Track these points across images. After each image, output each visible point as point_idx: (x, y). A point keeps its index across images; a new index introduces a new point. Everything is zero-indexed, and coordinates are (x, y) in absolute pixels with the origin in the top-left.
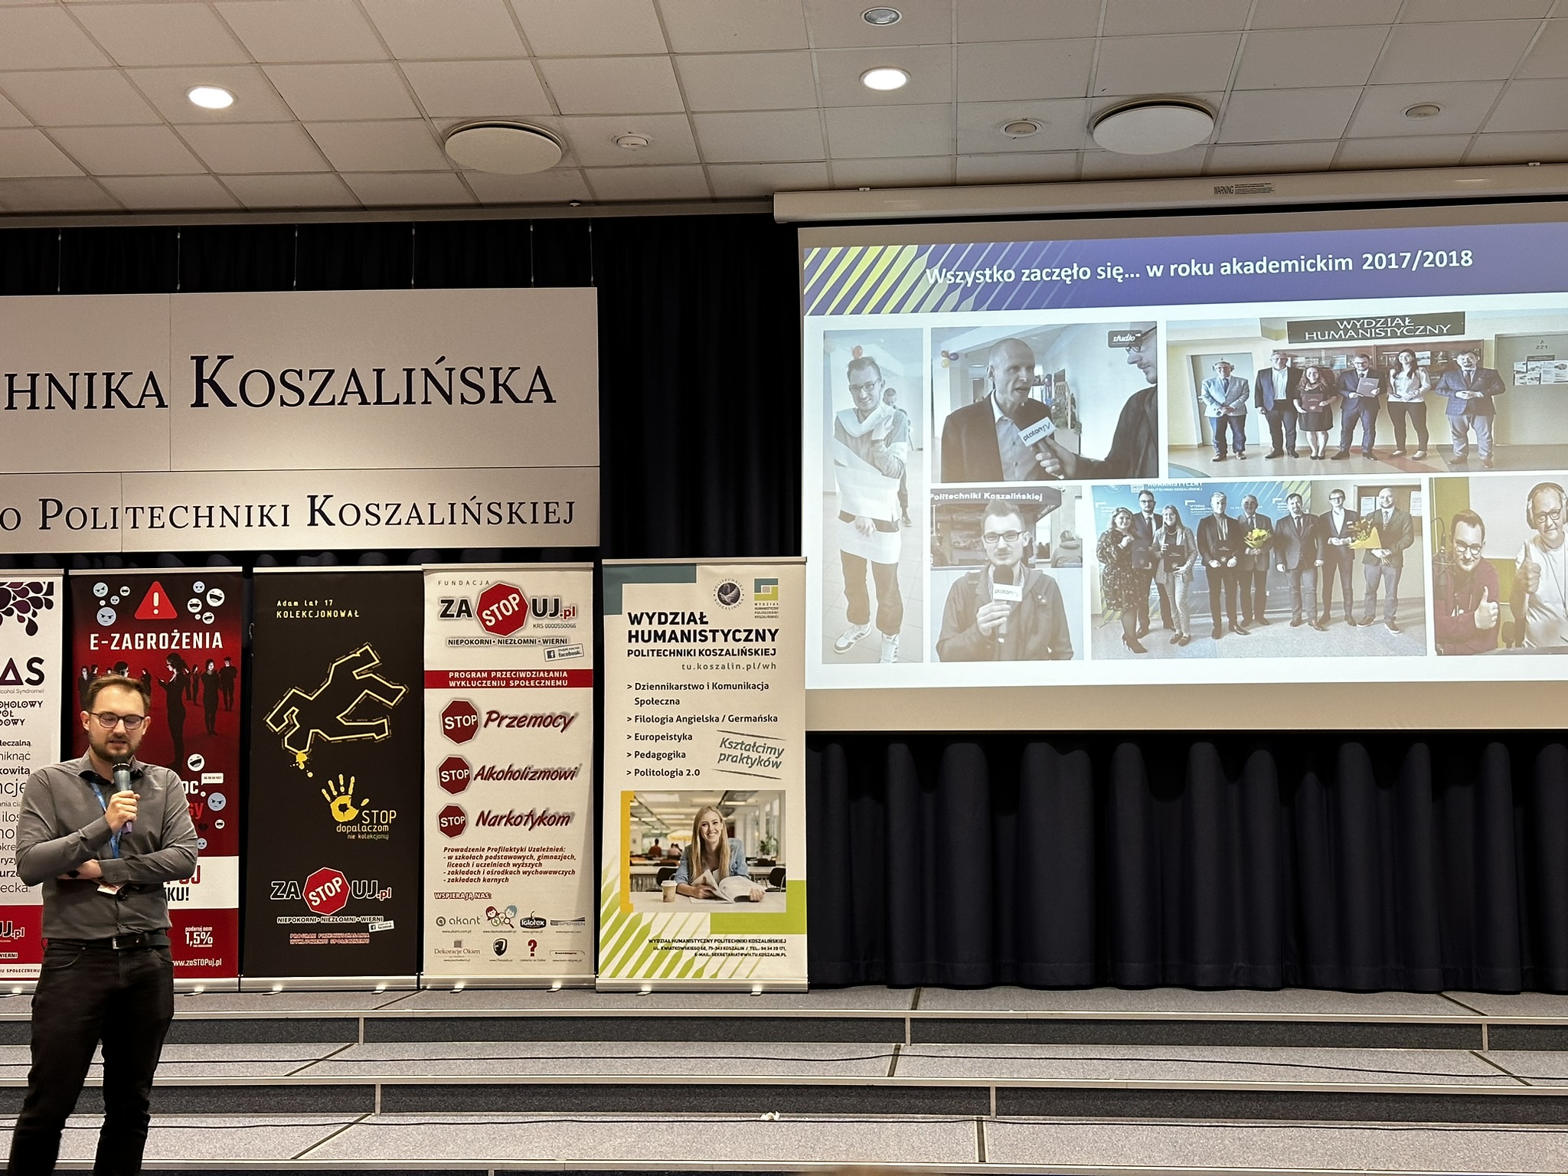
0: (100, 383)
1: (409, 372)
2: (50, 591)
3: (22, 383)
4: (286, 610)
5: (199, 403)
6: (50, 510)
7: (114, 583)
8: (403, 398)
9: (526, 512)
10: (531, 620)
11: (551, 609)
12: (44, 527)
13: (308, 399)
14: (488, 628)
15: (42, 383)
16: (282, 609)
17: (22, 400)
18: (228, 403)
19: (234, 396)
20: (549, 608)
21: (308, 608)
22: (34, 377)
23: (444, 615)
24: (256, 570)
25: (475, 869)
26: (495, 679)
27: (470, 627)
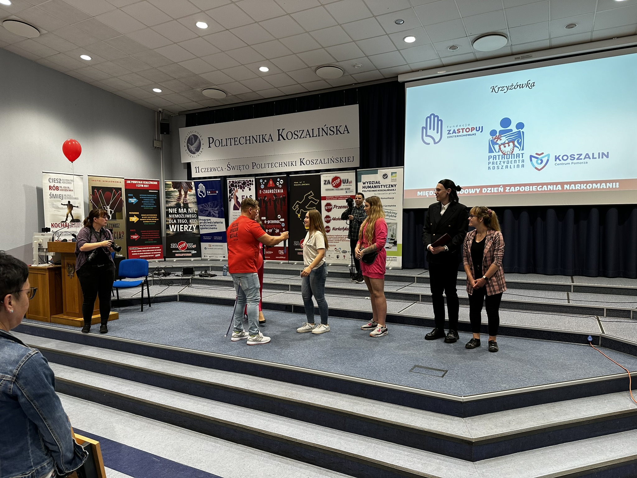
0: (261, 136)
1: (319, 129)
2: (253, 182)
3: (248, 138)
4: (296, 184)
5: (279, 140)
6: (254, 165)
7: (263, 179)
8: (318, 135)
9: (344, 160)
10: (342, 184)
11: (346, 182)
12: (253, 168)
13: (299, 137)
14: (334, 186)
15: (251, 137)
16: (295, 184)
17: (248, 142)
18: (284, 139)
19: (285, 138)
20: (347, 181)
21: (300, 183)
22: (250, 137)
23: (325, 184)
24: (290, 176)
25: (332, 240)
26: (335, 198)
27: (330, 186)
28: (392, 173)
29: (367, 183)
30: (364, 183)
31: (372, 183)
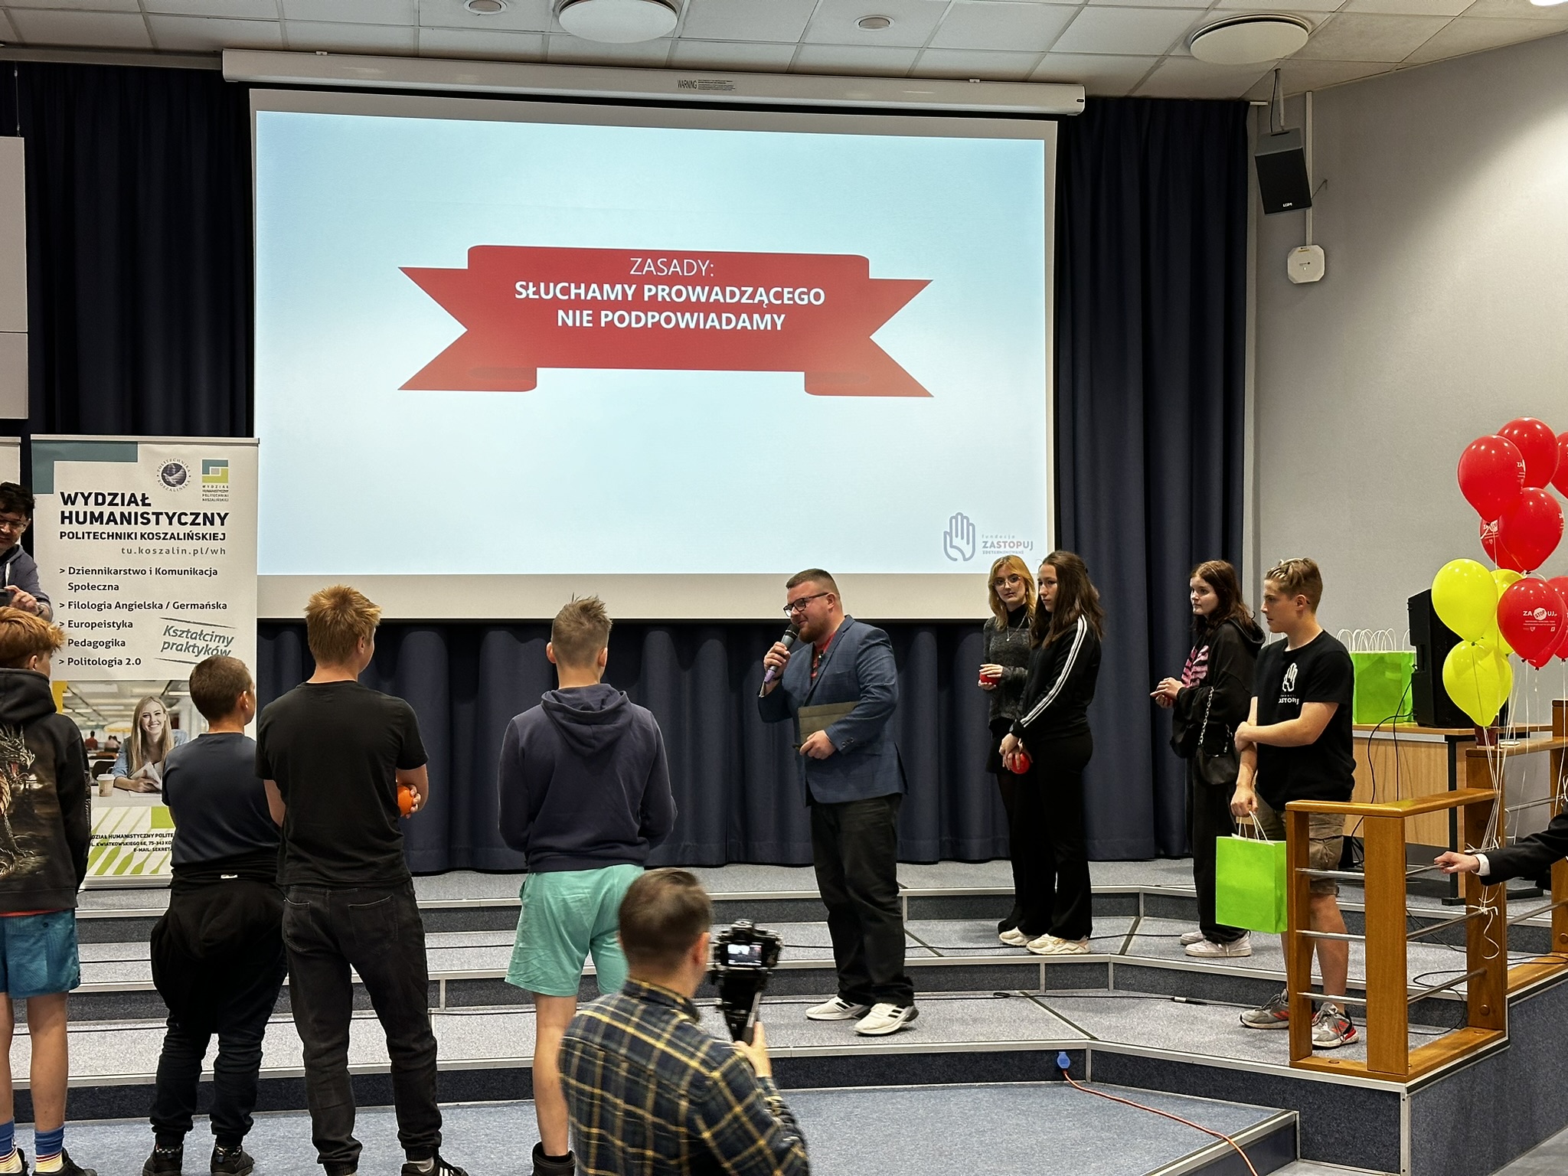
28: (207, 465)
29: (86, 499)
30: (68, 500)
31: (109, 499)
